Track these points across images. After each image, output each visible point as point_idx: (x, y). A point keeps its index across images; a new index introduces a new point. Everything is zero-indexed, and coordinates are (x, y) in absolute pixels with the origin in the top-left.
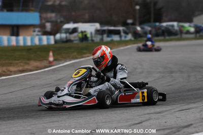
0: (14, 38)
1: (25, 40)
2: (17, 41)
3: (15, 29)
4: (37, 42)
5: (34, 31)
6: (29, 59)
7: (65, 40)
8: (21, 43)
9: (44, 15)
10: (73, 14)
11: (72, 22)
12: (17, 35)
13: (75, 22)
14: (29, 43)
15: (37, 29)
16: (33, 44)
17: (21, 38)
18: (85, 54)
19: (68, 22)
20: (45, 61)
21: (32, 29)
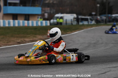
0: (26, 22)
1: (32, 23)
2: (28, 23)
3: (27, 17)
4: (39, 24)
5: (38, 18)
6: (36, 34)
7: (56, 23)
8: (31, 25)
9: (44, 9)
10: (61, 8)
11: (60, 13)
12: (28, 20)
13: (62, 13)
14: (35, 25)
15: (39, 17)
16: (38, 26)
17: (30, 22)
18: (68, 32)
19: (58, 13)
20: (45, 35)
21: (37, 17)
